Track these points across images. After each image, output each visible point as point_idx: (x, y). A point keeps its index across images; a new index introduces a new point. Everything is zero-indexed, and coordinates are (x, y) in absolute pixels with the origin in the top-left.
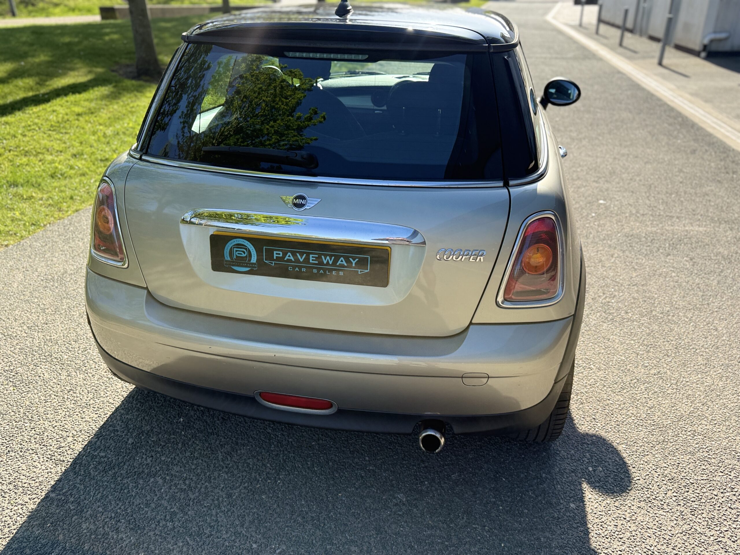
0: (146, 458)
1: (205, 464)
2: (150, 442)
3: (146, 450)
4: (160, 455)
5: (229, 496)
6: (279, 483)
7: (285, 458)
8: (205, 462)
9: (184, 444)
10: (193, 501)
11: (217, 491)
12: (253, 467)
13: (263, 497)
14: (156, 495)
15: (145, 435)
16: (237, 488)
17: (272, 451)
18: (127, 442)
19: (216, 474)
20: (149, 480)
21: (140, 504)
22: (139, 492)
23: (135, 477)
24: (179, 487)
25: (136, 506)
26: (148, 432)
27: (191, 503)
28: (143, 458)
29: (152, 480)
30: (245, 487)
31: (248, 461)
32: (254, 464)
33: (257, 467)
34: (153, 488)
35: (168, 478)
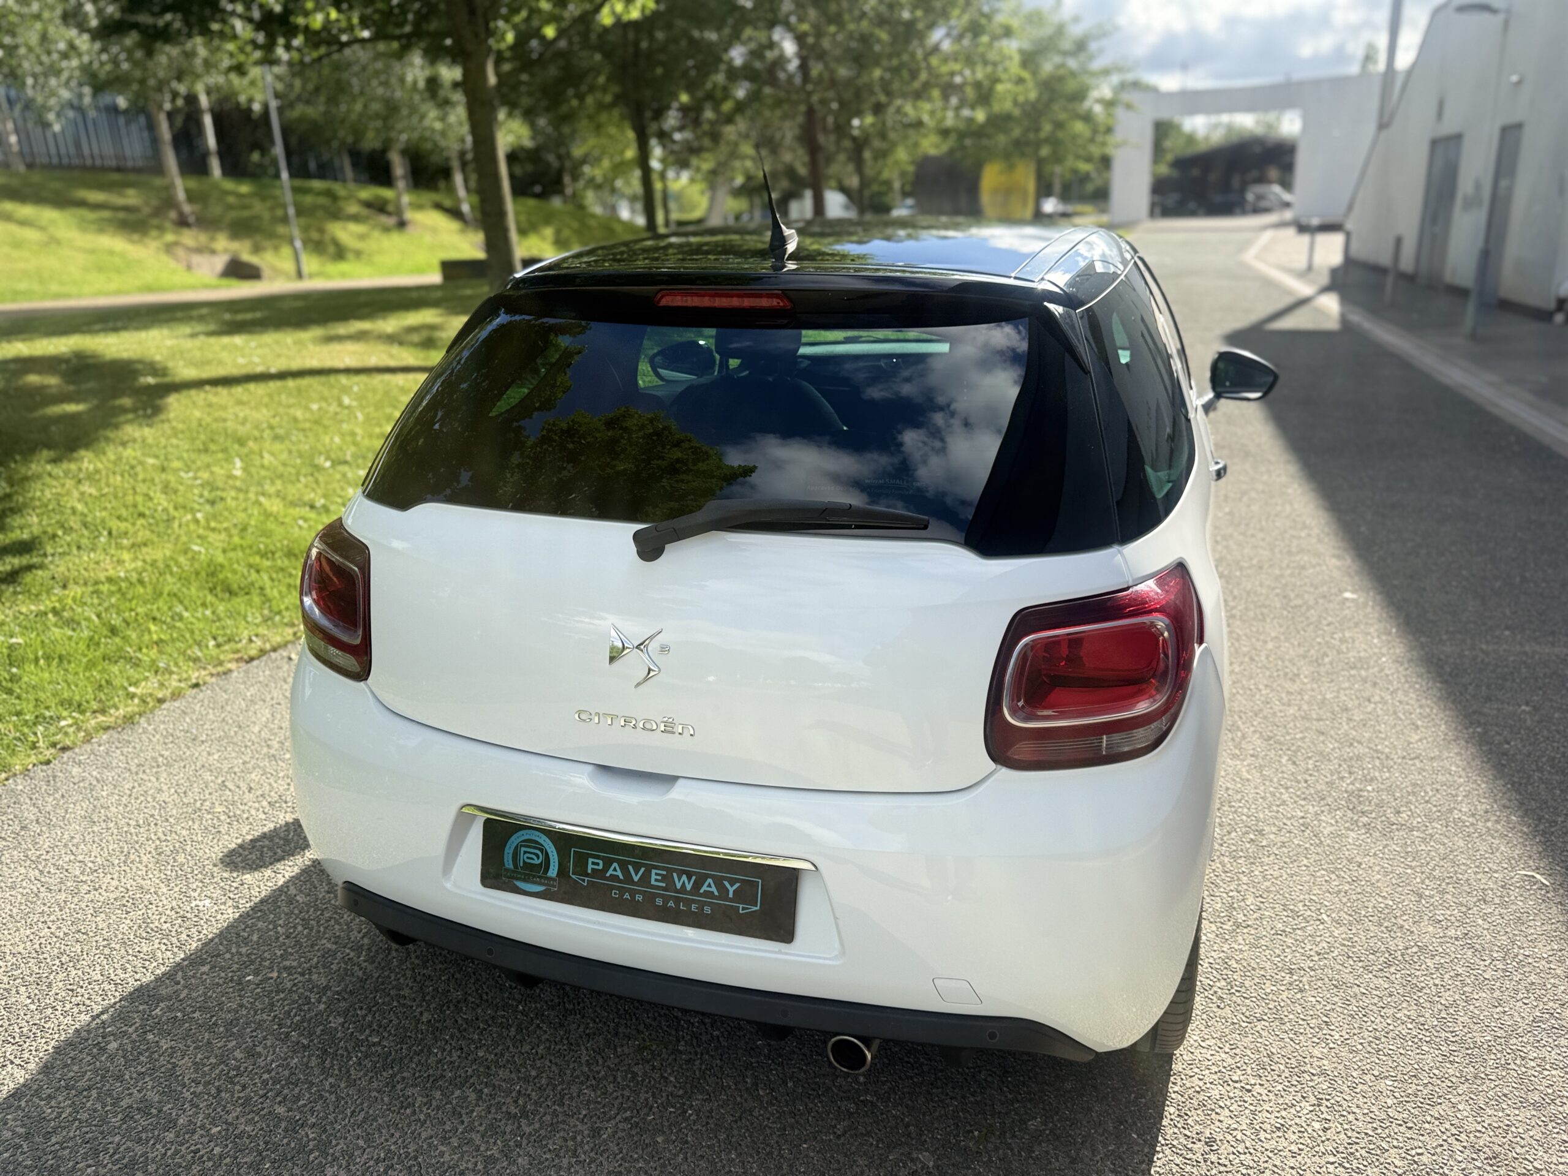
0: (450, 1051)
1: (554, 1068)
2: (460, 1022)
3: (452, 1037)
4: (477, 1048)
5: (596, 1132)
6: (690, 1115)
7: (703, 1067)
8: (556, 1064)
9: (519, 1030)
10: (527, 1139)
11: (572, 1121)
12: (643, 1081)
13: (659, 1139)
14: (463, 1122)
15: (452, 1008)
16: (610, 1119)
17: (681, 1052)
18: (419, 1020)
19: (574, 1090)
20: (453, 1093)
21: (431, 1137)
22: (432, 1114)
23: (428, 1085)
24: (504, 1109)
25: (425, 1140)
26: (459, 1002)
27: (525, 1142)
28: (444, 1050)
29: (458, 1093)
30: (626, 1119)
31: (635, 1069)
32: (645, 1074)
33: (650, 1082)
34: (459, 1109)
35: (486, 1090)
